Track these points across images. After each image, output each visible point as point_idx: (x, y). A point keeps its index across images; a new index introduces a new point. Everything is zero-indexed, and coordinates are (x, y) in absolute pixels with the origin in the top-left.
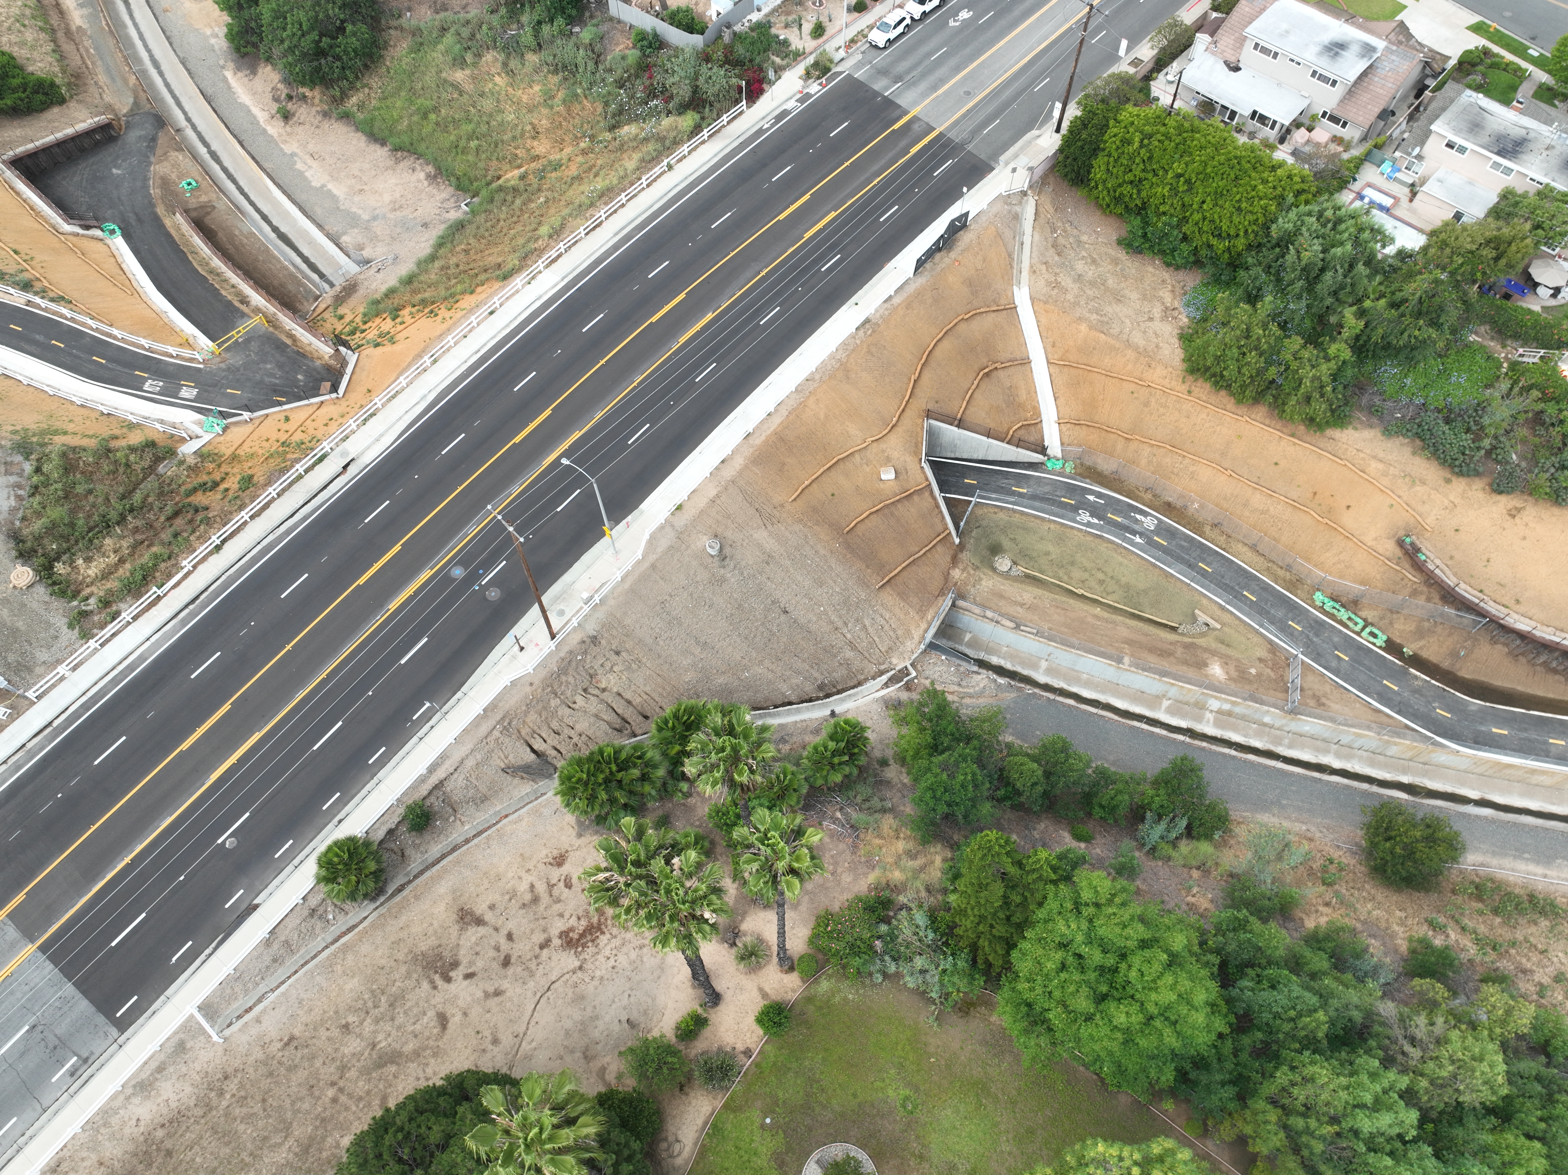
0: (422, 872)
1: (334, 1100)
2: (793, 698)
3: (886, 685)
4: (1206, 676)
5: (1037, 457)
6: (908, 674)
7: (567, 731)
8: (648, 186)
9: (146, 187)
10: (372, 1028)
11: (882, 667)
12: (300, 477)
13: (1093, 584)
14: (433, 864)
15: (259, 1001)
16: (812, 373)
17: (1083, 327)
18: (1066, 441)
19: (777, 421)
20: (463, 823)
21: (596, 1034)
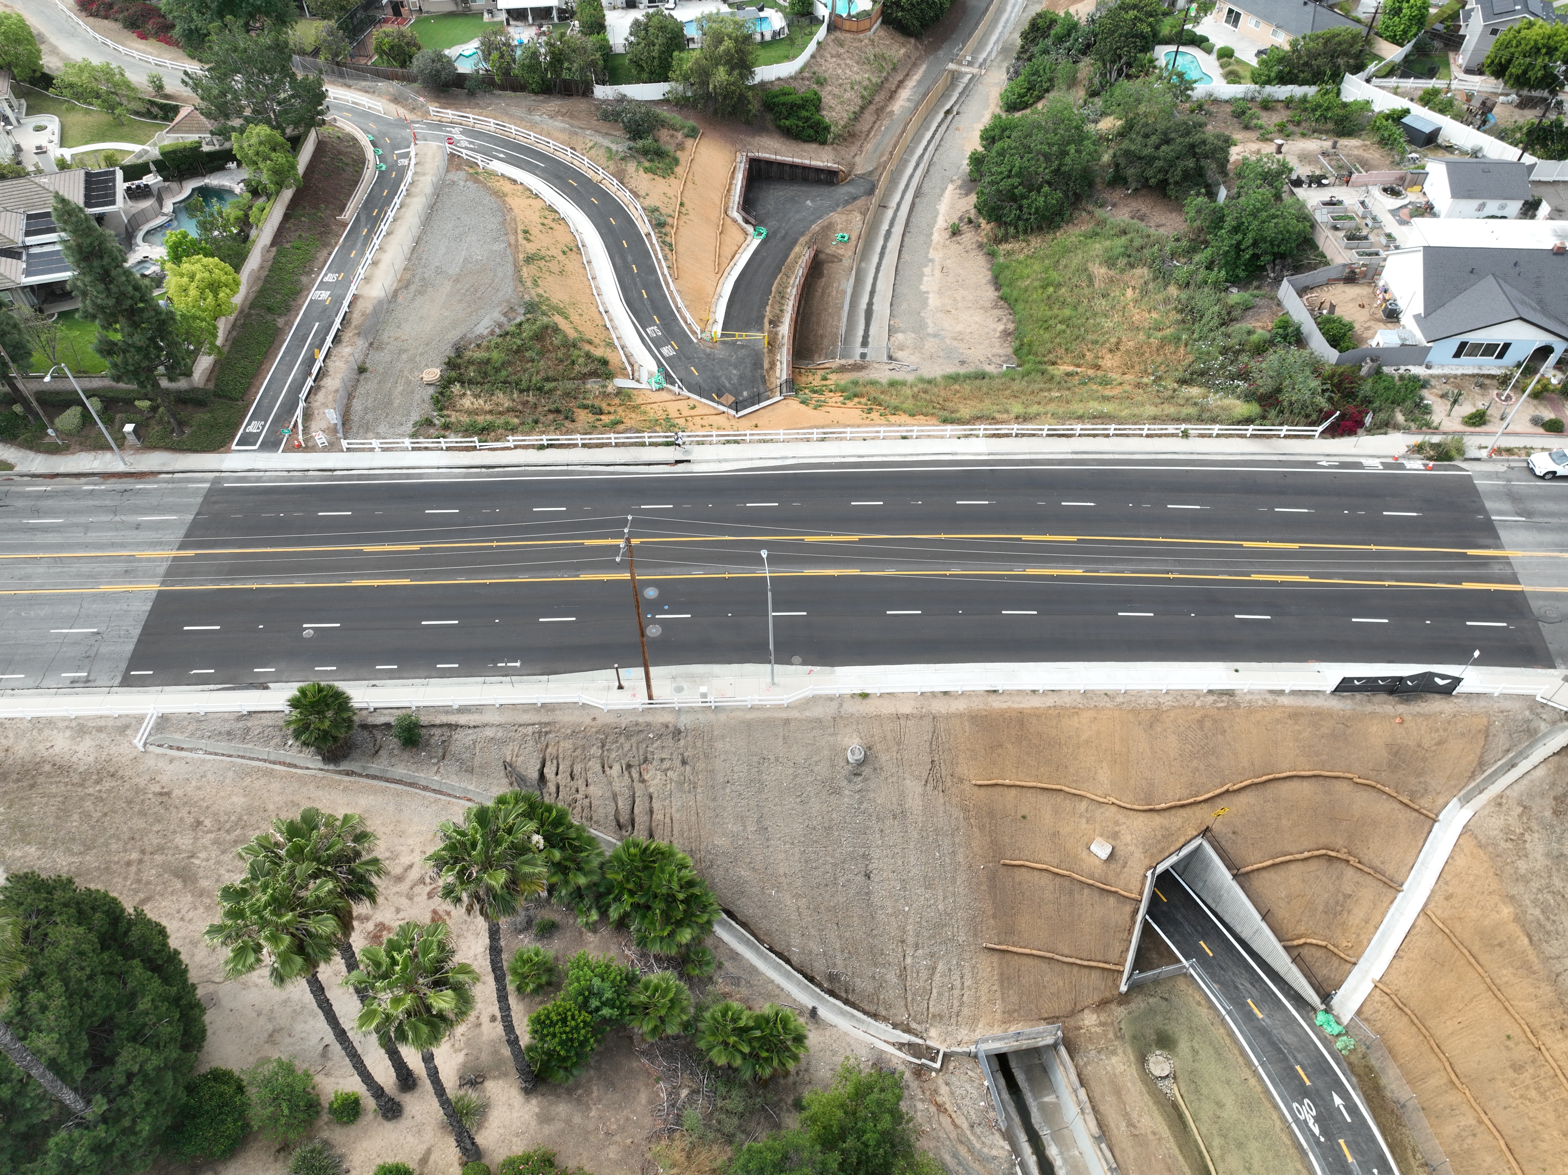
0: (374, 777)
1: (129, 864)
2: (794, 959)
3: (901, 1046)
5: (1313, 997)
6: (933, 1060)
7: (580, 783)
8: (1148, 436)
9: (813, 222)
10: (208, 843)
11: (914, 1025)
12: (643, 444)
14: (387, 780)
15: (191, 750)
16: (1117, 693)
17: (1507, 911)
18: (1368, 1011)
19: (1035, 703)
20: (437, 772)
21: (299, 1027)
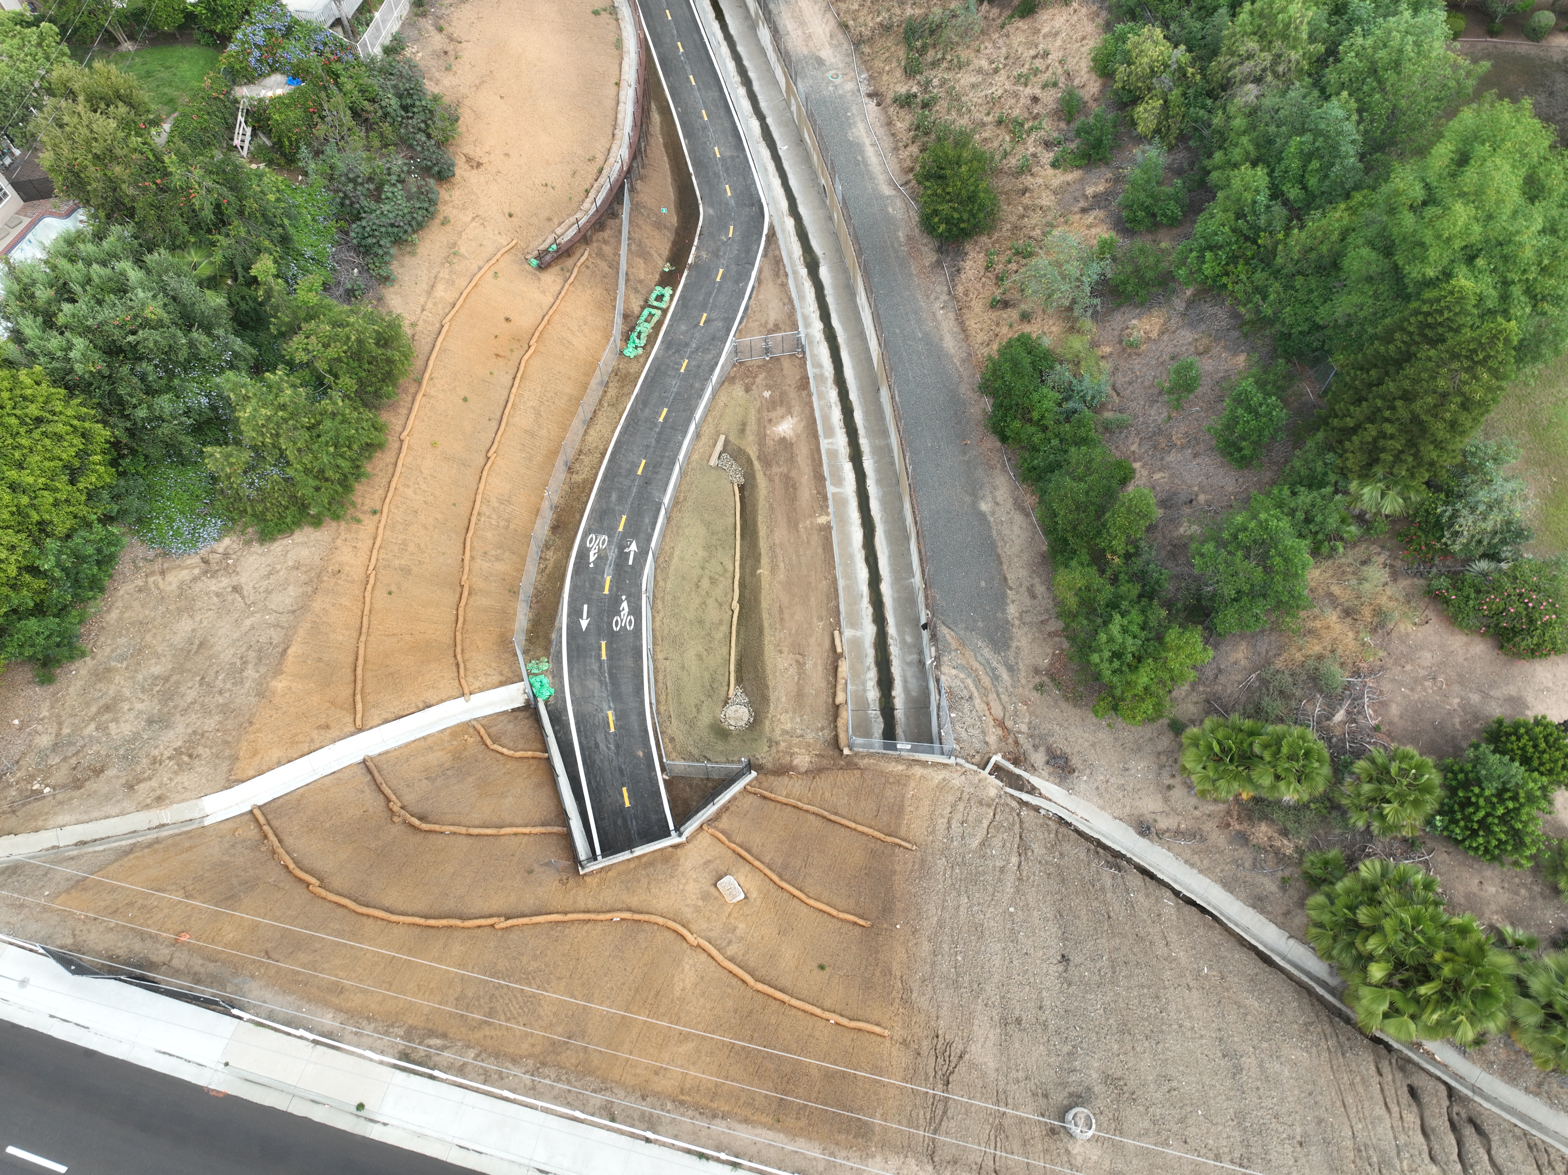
2: (1167, 892)
3: (1035, 790)
4: (798, 436)
13: (718, 592)
17: (280, 684)
18: (497, 678)
